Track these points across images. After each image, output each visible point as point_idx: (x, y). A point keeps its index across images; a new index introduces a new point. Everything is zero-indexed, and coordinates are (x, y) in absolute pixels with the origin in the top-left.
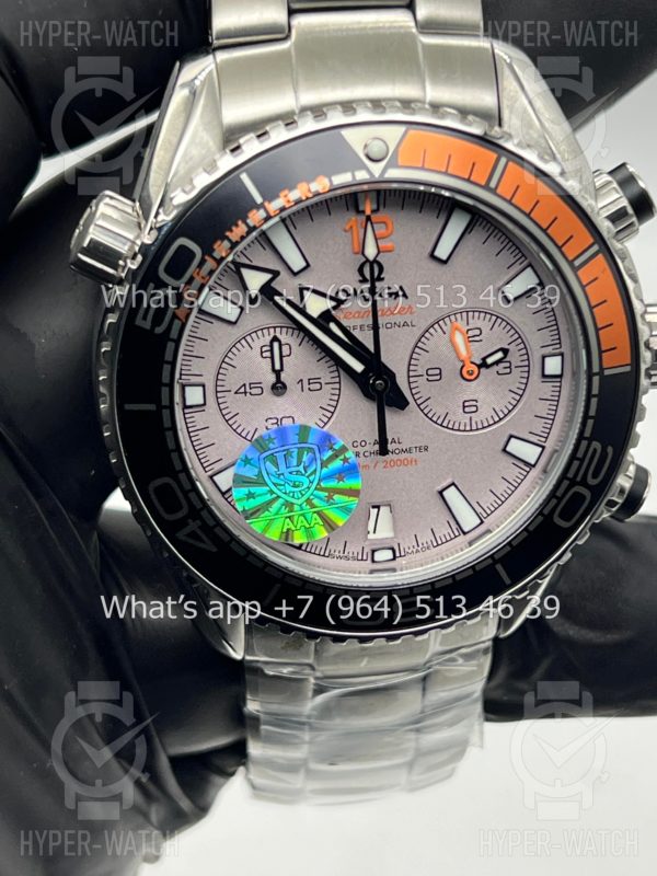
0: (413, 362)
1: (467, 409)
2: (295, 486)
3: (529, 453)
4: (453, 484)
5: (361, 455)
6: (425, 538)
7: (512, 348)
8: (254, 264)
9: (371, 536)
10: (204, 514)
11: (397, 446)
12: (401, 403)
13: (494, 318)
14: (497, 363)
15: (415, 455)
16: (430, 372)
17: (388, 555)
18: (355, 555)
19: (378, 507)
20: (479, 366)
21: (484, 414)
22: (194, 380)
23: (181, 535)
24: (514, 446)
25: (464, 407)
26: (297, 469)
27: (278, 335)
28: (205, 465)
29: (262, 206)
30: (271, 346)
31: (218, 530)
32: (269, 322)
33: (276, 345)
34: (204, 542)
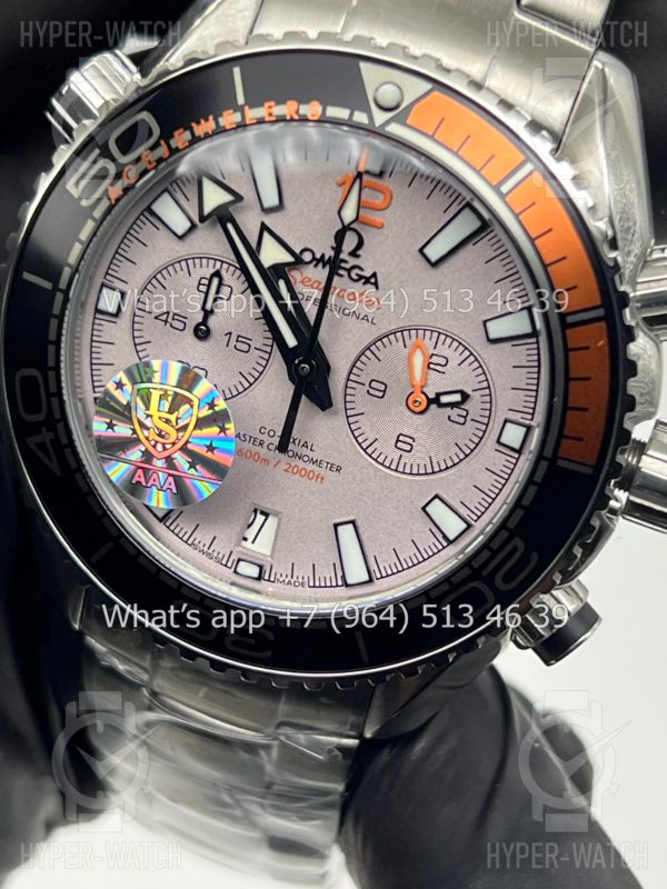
0: (358, 364)
1: (399, 444)
2: (160, 435)
3: (453, 526)
4: (353, 522)
5: (265, 446)
6: (303, 572)
7: (476, 396)
8: (225, 182)
9: (248, 544)
10: (60, 426)
11: (308, 452)
12: (324, 402)
13: (467, 353)
14: (452, 405)
15: (323, 471)
16: (374, 384)
17: (255, 572)
18: (220, 556)
19: (266, 515)
20: (430, 401)
21: (416, 459)
22: (117, 284)
23: (31, 441)
24: (437, 509)
25: (398, 441)
26: (168, 416)
27: (223, 273)
28: (96, 384)
29: (240, 109)
30: (210, 281)
31: (67, 451)
32: (219, 253)
33: (216, 281)
34: (50, 459)
